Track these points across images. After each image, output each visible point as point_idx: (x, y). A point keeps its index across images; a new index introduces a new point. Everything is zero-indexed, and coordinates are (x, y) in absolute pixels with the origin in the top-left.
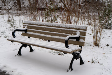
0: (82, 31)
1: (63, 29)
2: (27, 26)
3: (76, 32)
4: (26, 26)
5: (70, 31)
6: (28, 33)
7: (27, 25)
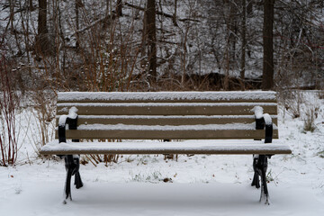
0: (267, 104)
1: (211, 104)
2: (77, 107)
3: (252, 107)
4: (70, 107)
5: (233, 107)
6: (81, 127)
7: (76, 104)
